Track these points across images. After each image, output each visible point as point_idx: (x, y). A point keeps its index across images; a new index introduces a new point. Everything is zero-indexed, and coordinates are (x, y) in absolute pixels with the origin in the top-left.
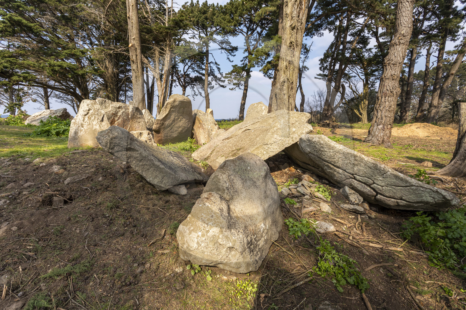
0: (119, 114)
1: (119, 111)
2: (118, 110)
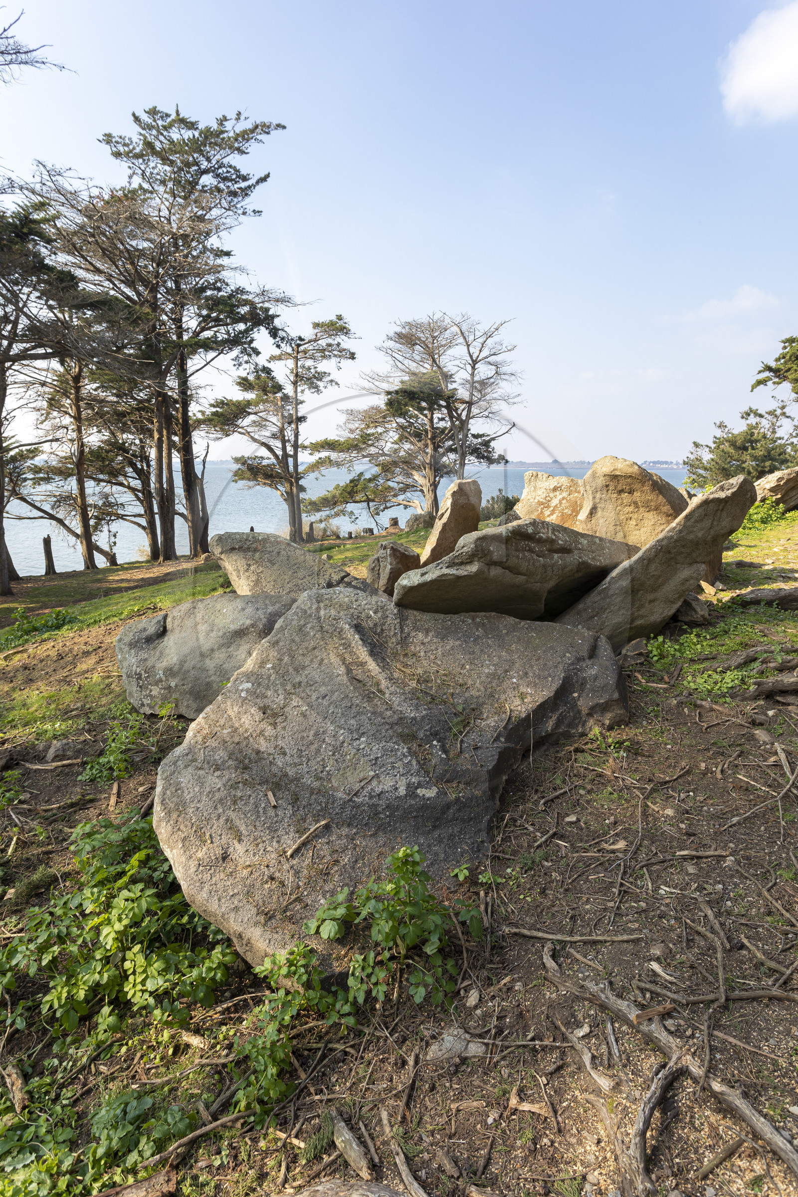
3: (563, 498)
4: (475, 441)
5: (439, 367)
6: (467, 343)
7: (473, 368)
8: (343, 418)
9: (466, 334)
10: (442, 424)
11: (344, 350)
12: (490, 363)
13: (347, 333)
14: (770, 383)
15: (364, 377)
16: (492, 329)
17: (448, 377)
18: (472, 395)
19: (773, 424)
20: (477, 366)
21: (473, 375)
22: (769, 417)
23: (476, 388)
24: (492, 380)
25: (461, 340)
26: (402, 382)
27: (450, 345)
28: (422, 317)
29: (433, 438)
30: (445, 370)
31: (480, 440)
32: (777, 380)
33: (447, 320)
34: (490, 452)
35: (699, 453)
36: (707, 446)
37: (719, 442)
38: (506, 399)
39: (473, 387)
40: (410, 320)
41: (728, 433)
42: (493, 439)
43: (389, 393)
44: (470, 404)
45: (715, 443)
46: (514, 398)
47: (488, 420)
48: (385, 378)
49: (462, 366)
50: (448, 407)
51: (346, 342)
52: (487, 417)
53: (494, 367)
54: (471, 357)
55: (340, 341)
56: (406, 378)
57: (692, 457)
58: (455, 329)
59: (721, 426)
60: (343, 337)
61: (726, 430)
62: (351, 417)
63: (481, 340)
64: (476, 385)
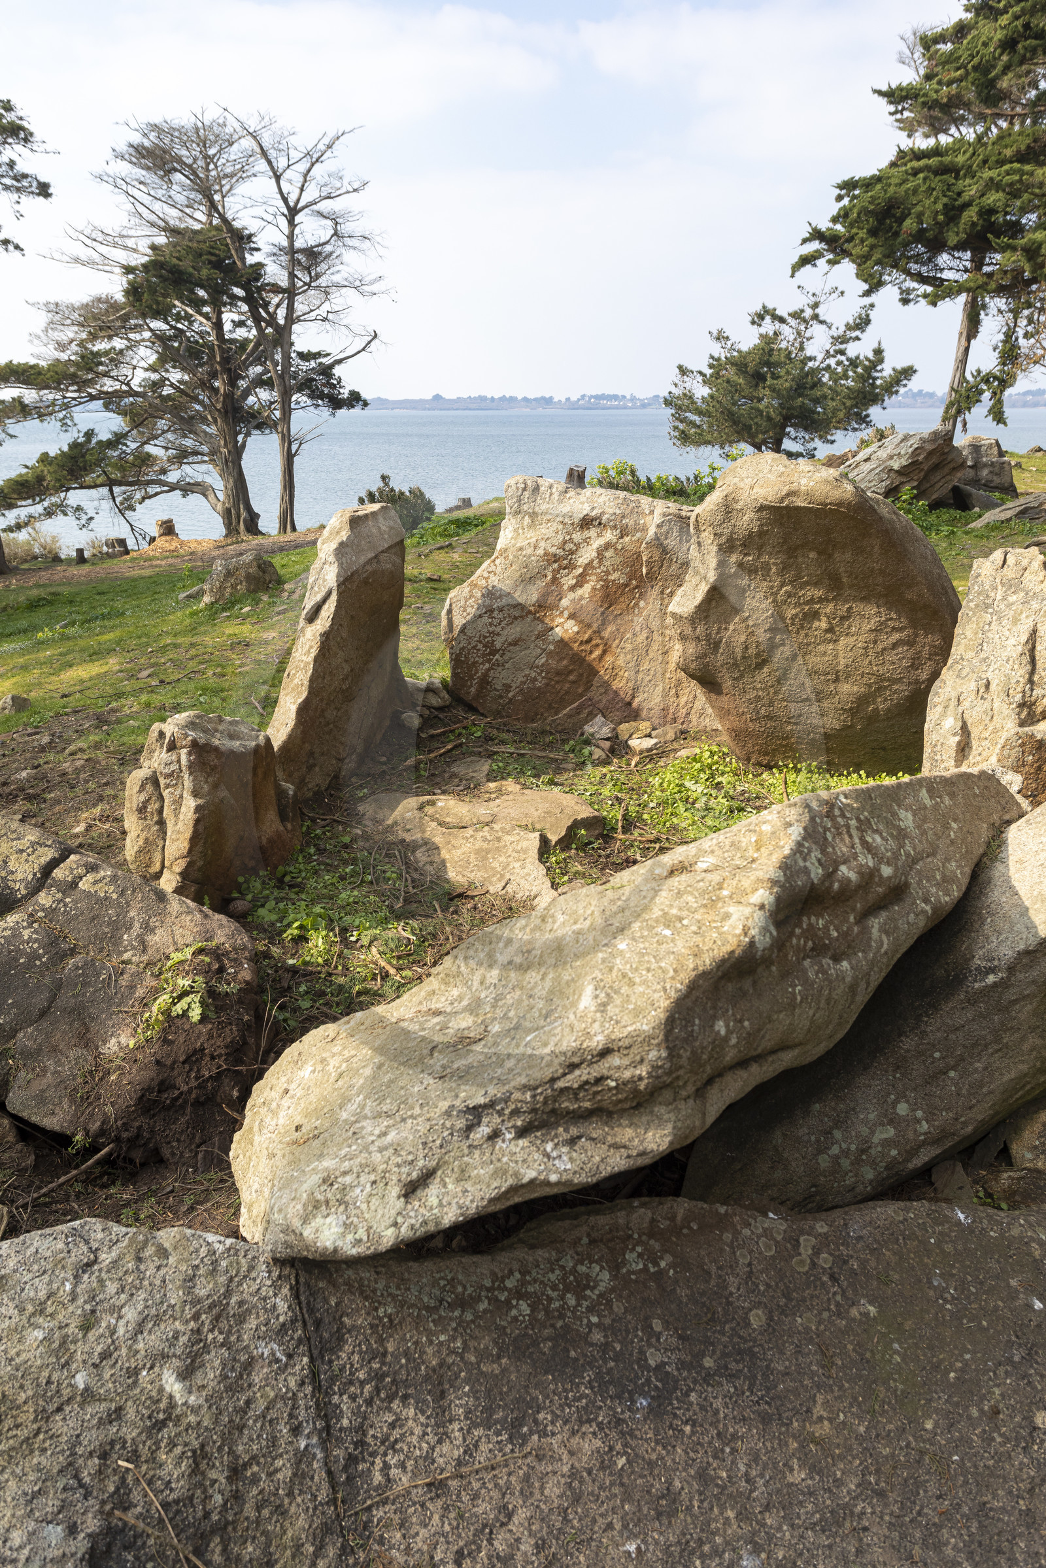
0: (587, 555)
1: (587, 541)
2: (577, 537)
3: (607, 546)
4: (305, 366)
5: (223, 217)
6: (275, 173)
7: (292, 223)
8: (42, 318)
9: (272, 154)
10: (241, 333)
11: (25, 176)
12: (321, 214)
13: (26, 140)
14: (821, 262)
15: (75, 235)
16: (321, 147)
17: (242, 239)
18: (292, 276)
19: (799, 333)
20: (297, 219)
21: (291, 237)
22: (793, 322)
23: (299, 262)
24: (328, 248)
25: (262, 165)
26: (154, 247)
27: (240, 174)
28: (181, 115)
29: (226, 360)
30: (237, 224)
31: (313, 364)
32: (831, 256)
33: (232, 125)
34: (333, 386)
35: (688, 385)
36: (700, 373)
37: (716, 364)
38: (357, 285)
39: (294, 262)
40: (157, 120)
41: (732, 349)
42: (339, 362)
43: (128, 270)
44: (290, 293)
45: (711, 366)
46: (372, 283)
47: (327, 325)
48: (118, 241)
49: (270, 218)
50: (248, 300)
51: (26, 160)
52: (325, 320)
53: (329, 222)
54: (285, 200)
55: (15, 157)
56: (161, 240)
57: (677, 392)
58: (247, 143)
59: (720, 337)
60: (19, 148)
61: (729, 343)
62: (58, 317)
63: (303, 167)
64: (299, 256)
